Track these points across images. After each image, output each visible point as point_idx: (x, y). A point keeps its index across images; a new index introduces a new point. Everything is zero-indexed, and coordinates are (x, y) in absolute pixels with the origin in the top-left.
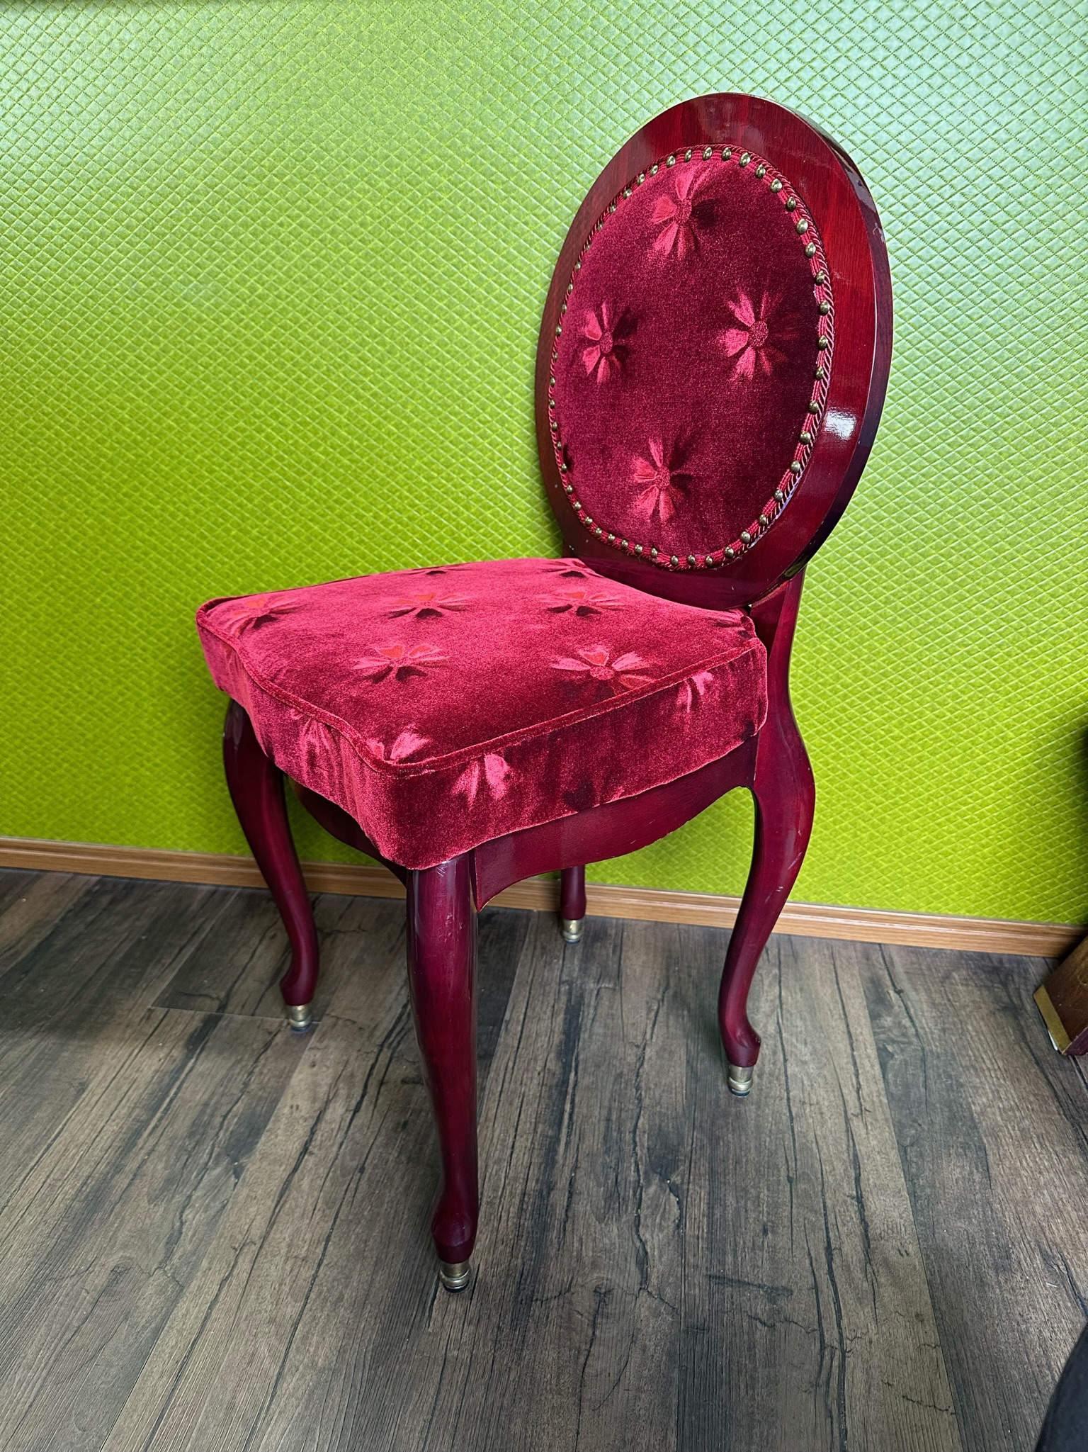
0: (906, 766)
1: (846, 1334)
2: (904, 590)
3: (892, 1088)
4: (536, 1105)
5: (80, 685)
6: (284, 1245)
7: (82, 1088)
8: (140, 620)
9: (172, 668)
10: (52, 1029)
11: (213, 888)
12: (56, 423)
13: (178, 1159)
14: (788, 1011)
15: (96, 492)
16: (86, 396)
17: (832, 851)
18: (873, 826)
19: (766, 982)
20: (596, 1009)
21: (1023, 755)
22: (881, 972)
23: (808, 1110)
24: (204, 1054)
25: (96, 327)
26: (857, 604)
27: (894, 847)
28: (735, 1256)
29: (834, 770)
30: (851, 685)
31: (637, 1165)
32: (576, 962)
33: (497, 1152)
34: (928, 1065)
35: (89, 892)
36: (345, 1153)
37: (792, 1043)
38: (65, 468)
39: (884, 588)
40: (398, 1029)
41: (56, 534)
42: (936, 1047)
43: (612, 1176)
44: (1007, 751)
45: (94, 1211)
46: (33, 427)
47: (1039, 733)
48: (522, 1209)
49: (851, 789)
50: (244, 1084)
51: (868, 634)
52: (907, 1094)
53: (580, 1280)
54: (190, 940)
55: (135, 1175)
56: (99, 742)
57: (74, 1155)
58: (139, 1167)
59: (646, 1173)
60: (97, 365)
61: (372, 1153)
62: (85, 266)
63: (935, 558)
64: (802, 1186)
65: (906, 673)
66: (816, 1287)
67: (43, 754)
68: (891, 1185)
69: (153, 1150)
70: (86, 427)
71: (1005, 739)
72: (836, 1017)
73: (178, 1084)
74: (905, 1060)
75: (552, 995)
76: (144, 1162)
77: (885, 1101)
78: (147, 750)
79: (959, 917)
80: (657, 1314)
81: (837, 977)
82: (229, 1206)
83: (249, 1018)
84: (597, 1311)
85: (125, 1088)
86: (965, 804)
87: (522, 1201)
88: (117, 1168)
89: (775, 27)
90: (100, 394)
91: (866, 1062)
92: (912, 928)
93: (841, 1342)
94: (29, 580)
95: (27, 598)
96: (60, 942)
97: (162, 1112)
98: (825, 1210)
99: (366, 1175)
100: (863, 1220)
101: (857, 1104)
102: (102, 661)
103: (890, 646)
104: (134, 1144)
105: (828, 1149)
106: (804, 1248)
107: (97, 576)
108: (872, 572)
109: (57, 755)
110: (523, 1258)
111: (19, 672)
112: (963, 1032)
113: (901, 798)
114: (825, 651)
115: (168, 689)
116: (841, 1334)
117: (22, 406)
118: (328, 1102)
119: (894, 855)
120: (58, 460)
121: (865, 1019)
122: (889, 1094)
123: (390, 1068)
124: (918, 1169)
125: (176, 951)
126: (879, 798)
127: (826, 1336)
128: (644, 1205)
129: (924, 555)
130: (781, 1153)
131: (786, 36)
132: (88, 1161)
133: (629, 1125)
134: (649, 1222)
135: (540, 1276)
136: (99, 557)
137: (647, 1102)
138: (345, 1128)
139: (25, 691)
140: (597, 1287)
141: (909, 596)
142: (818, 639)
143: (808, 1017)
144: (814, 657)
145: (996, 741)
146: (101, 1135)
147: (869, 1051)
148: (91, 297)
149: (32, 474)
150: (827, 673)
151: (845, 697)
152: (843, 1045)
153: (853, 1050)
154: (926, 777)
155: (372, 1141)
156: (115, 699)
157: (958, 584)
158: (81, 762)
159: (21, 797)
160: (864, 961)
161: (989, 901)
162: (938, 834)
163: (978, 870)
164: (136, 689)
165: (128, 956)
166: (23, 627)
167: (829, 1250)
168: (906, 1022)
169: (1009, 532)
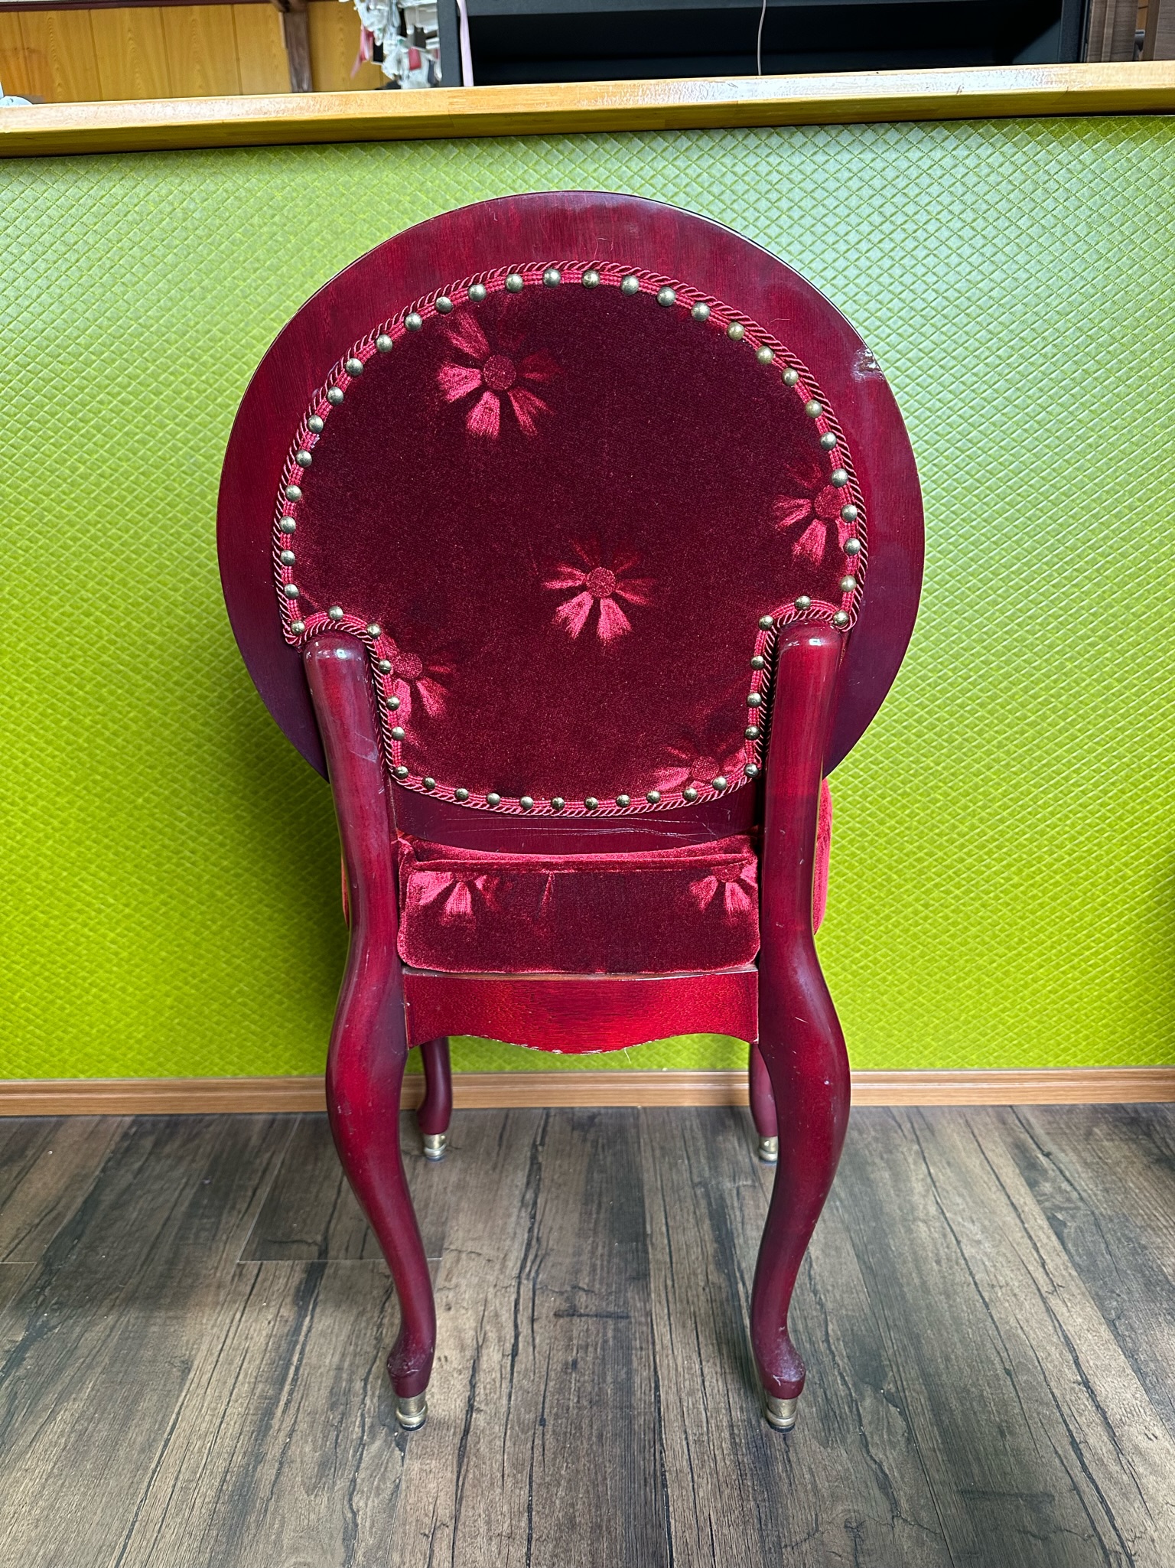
0: (1027, 914)
1: (1125, 1535)
2: (1016, 733)
3: (1077, 1259)
4: (712, 1325)
5: (115, 898)
6: (481, 1523)
7: (186, 1367)
8: (189, 819)
9: (226, 870)
10: (130, 1300)
11: (270, 1117)
12: (97, 609)
13: (325, 1437)
14: (944, 1189)
15: (141, 682)
16: (133, 579)
17: (956, 1011)
18: (998, 980)
19: (910, 1160)
20: (741, 1210)
21: (1143, 893)
22: (1022, 1136)
23: (1000, 1294)
24: (318, 1310)
25: (147, 505)
26: (969, 750)
27: (1019, 1000)
28: (980, 1465)
29: (954, 924)
30: (968, 834)
31: (843, 1378)
32: (703, 1160)
33: (687, 1383)
34: (1105, 1230)
35: (125, 1136)
36: (516, 1405)
37: (959, 1223)
38: (105, 658)
39: (996, 732)
40: (531, 1257)
41: (93, 730)
42: (1104, 1209)
43: (820, 1392)
44: (1126, 890)
45: (244, 1514)
46: (70, 615)
47: (1157, 869)
48: (736, 1443)
49: (972, 943)
50: (376, 1338)
51: (982, 780)
52: (1094, 1263)
53: (824, 1516)
54: (262, 1178)
55: (281, 1463)
56: (136, 960)
57: (200, 1449)
58: (283, 1453)
59: (854, 1385)
60: (147, 545)
61: (547, 1400)
62: (137, 441)
63: (1045, 700)
64: (1022, 1378)
65: (1023, 817)
66: (1075, 1487)
67: (67, 979)
68: (1113, 1364)
69: (293, 1431)
70: (131, 612)
71: (1124, 878)
72: (994, 1189)
73: (298, 1347)
74: (1080, 1228)
75: (689, 1200)
76: (287, 1446)
77: (1074, 1273)
78: (192, 965)
79: (1088, 1068)
80: (920, 1543)
81: (979, 1146)
82: (403, 1486)
83: (358, 1263)
84: (856, 1550)
85: (238, 1361)
86: (1089, 948)
87: (732, 1435)
88: (257, 1458)
89: (866, 192)
90: (150, 576)
91: (1042, 1236)
92: (1041, 1085)
93: (1123, 1546)
94: (58, 783)
95: (54, 803)
96: (108, 1197)
97: (291, 1384)
98: (1056, 1401)
99: (550, 1428)
100: (1098, 1407)
101: (1047, 1280)
102: (142, 868)
103: (1005, 791)
104: (268, 1427)
105: (1035, 1333)
106: (1047, 1445)
107: (140, 774)
108: (983, 716)
109: (84, 979)
110: (755, 1500)
111: (41, 888)
112: (1127, 1191)
113: (1025, 949)
114: (939, 800)
115: (219, 893)
116: (1119, 1536)
117: (57, 593)
118: (479, 1349)
119: (1020, 1010)
120: (98, 649)
121: (1024, 1189)
122: (1076, 1266)
123: (537, 1302)
124: (1134, 1343)
125: (250, 1193)
126: (1002, 950)
127: (1106, 1541)
128: (865, 1421)
129: (1035, 697)
130: (989, 1345)
131: (877, 201)
132: (219, 1454)
133: (819, 1334)
134: (876, 1438)
135: (780, 1518)
136: (142, 753)
137: (829, 1306)
138: (509, 1376)
139: (48, 909)
140: (846, 1521)
141: (1022, 738)
142: (931, 788)
143: (965, 1192)
144: (928, 808)
145: (1116, 881)
146: (227, 1419)
147: (1039, 1221)
148: (142, 474)
149: (65, 666)
150: (943, 824)
151: (962, 846)
152: (1011, 1219)
153: (1023, 1222)
154: (1048, 924)
155: (542, 1387)
156: (157, 910)
157: (1070, 723)
158: (113, 986)
159: (38, 1031)
160: (1001, 1126)
161: (1118, 1048)
162: (1064, 983)
163: (1105, 1017)
164: (183, 897)
165: (194, 1204)
166: (48, 837)
167: (1074, 1444)
168: (1065, 1186)
169: (1116, 669)
